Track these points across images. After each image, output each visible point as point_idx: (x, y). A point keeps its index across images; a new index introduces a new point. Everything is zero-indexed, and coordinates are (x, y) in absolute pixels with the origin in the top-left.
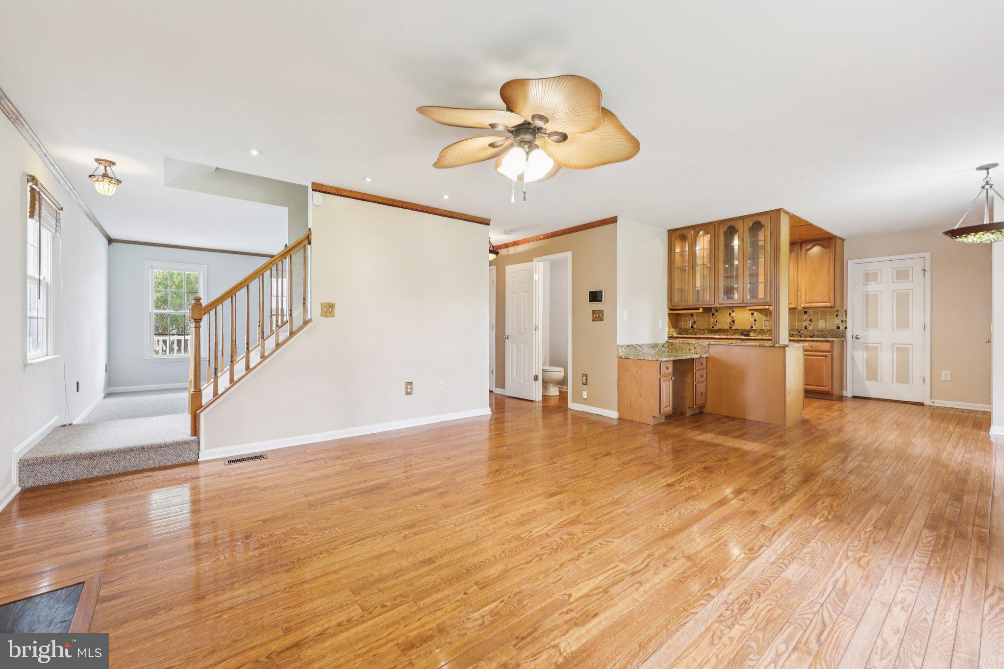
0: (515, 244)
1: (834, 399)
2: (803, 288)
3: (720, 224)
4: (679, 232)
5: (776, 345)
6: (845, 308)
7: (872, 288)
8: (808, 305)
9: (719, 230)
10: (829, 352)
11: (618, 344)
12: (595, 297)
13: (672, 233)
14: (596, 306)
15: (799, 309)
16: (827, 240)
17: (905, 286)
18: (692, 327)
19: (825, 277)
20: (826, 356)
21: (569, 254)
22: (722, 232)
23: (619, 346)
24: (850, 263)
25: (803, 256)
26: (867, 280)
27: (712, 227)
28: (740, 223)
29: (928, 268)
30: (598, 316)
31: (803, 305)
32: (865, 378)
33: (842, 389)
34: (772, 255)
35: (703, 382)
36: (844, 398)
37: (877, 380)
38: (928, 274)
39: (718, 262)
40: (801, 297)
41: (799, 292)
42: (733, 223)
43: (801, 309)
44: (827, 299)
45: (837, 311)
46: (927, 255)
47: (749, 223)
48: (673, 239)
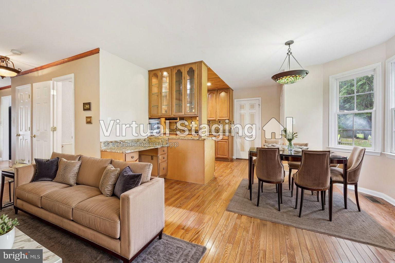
0: (42, 68)
1: (229, 161)
2: (218, 111)
3: (174, 68)
4: (154, 72)
5: (200, 139)
6: (233, 120)
7: (243, 111)
8: (220, 118)
9: (173, 72)
10: (227, 140)
11: (101, 141)
12: (87, 107)
13: (150, 72)
14: (88, 114)
15: (217, 120)
16: (227, 89)
17: (253, 111)
18: (176, 128)
19: (226, 106)
20: (226, 142)
21: (72, 75)
22: (174, 73)
23: (101, 142)
24: (235, 100)
25: (218, 96)
26: (241, 109)
27: (170, 70)
28: (183, 68)
29: (260, 104)
30: (89, 121)
31: (218, 119)
32: (240, 151)
33: (232, 155)
34: (198, 87)
35: (165, 161)
36: (233, 160)
37: (244, 151)
38: (260, 106)
39: (173, 91)
40: (217, 115)
41: (217, 112)
42: (179, 68)
43: (218, 120)
44: (227, 116)
45: (231, 121)
46: (260, 98)
47: (187, 69)
48: (151, 76)
